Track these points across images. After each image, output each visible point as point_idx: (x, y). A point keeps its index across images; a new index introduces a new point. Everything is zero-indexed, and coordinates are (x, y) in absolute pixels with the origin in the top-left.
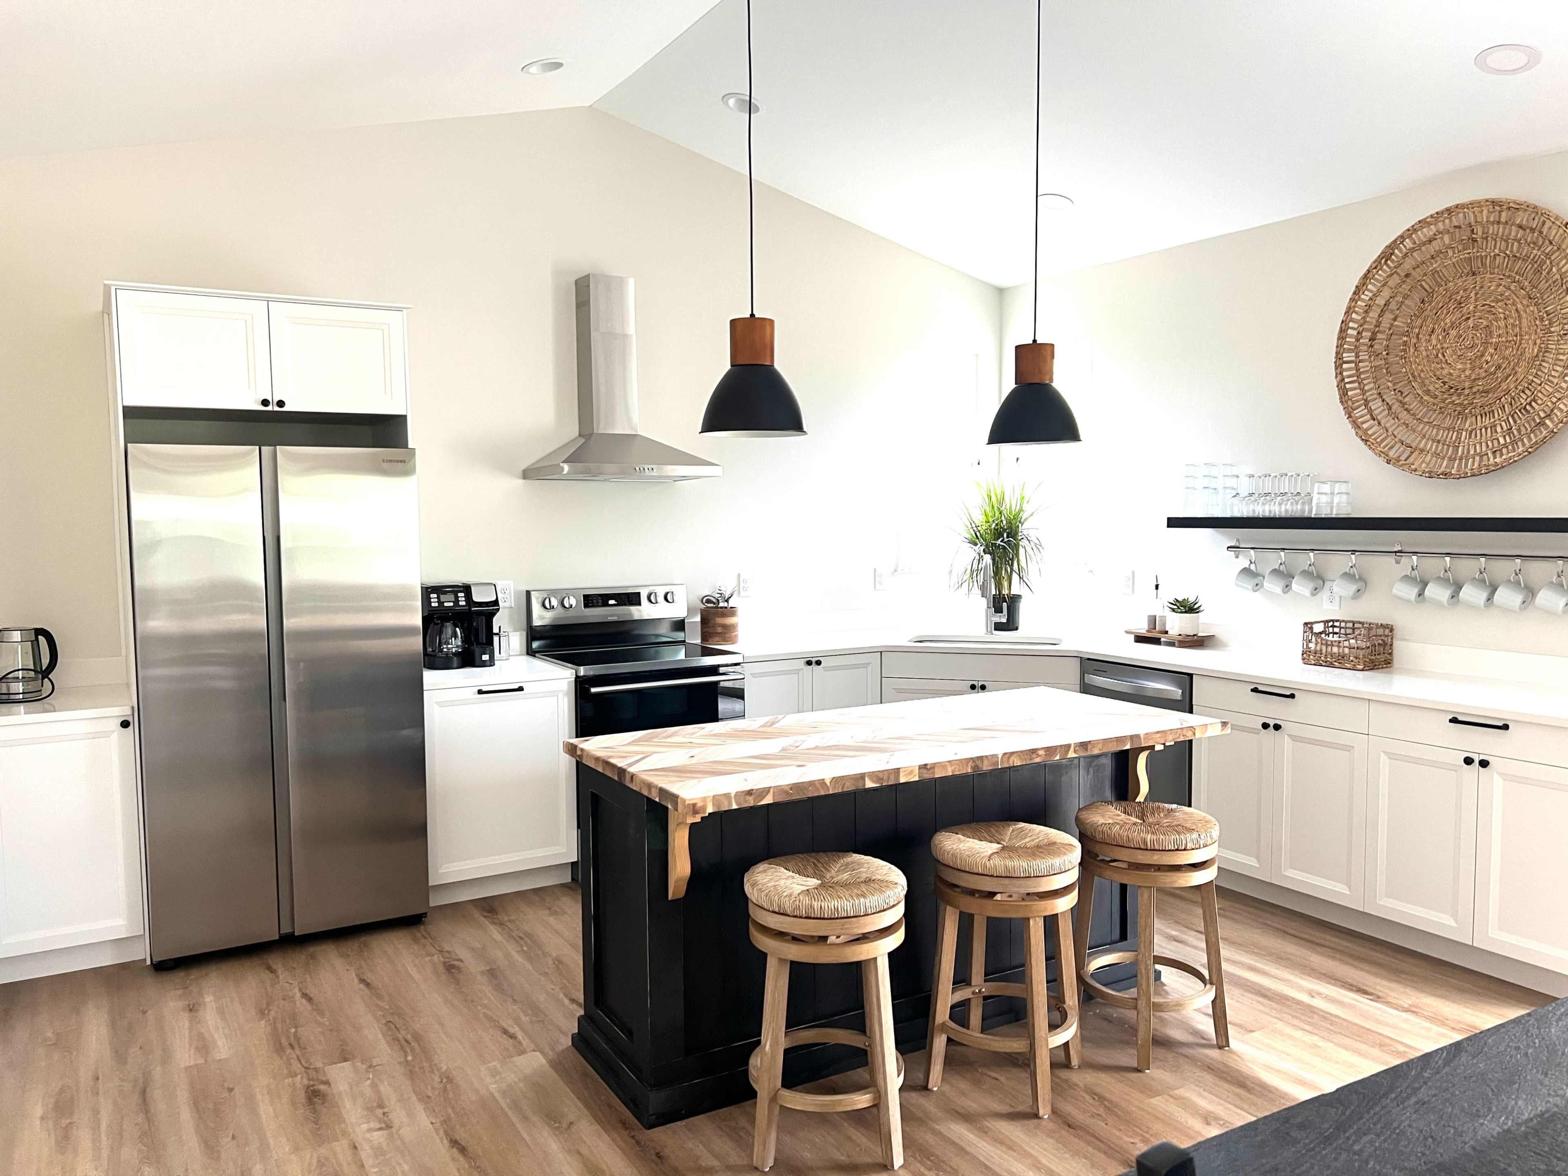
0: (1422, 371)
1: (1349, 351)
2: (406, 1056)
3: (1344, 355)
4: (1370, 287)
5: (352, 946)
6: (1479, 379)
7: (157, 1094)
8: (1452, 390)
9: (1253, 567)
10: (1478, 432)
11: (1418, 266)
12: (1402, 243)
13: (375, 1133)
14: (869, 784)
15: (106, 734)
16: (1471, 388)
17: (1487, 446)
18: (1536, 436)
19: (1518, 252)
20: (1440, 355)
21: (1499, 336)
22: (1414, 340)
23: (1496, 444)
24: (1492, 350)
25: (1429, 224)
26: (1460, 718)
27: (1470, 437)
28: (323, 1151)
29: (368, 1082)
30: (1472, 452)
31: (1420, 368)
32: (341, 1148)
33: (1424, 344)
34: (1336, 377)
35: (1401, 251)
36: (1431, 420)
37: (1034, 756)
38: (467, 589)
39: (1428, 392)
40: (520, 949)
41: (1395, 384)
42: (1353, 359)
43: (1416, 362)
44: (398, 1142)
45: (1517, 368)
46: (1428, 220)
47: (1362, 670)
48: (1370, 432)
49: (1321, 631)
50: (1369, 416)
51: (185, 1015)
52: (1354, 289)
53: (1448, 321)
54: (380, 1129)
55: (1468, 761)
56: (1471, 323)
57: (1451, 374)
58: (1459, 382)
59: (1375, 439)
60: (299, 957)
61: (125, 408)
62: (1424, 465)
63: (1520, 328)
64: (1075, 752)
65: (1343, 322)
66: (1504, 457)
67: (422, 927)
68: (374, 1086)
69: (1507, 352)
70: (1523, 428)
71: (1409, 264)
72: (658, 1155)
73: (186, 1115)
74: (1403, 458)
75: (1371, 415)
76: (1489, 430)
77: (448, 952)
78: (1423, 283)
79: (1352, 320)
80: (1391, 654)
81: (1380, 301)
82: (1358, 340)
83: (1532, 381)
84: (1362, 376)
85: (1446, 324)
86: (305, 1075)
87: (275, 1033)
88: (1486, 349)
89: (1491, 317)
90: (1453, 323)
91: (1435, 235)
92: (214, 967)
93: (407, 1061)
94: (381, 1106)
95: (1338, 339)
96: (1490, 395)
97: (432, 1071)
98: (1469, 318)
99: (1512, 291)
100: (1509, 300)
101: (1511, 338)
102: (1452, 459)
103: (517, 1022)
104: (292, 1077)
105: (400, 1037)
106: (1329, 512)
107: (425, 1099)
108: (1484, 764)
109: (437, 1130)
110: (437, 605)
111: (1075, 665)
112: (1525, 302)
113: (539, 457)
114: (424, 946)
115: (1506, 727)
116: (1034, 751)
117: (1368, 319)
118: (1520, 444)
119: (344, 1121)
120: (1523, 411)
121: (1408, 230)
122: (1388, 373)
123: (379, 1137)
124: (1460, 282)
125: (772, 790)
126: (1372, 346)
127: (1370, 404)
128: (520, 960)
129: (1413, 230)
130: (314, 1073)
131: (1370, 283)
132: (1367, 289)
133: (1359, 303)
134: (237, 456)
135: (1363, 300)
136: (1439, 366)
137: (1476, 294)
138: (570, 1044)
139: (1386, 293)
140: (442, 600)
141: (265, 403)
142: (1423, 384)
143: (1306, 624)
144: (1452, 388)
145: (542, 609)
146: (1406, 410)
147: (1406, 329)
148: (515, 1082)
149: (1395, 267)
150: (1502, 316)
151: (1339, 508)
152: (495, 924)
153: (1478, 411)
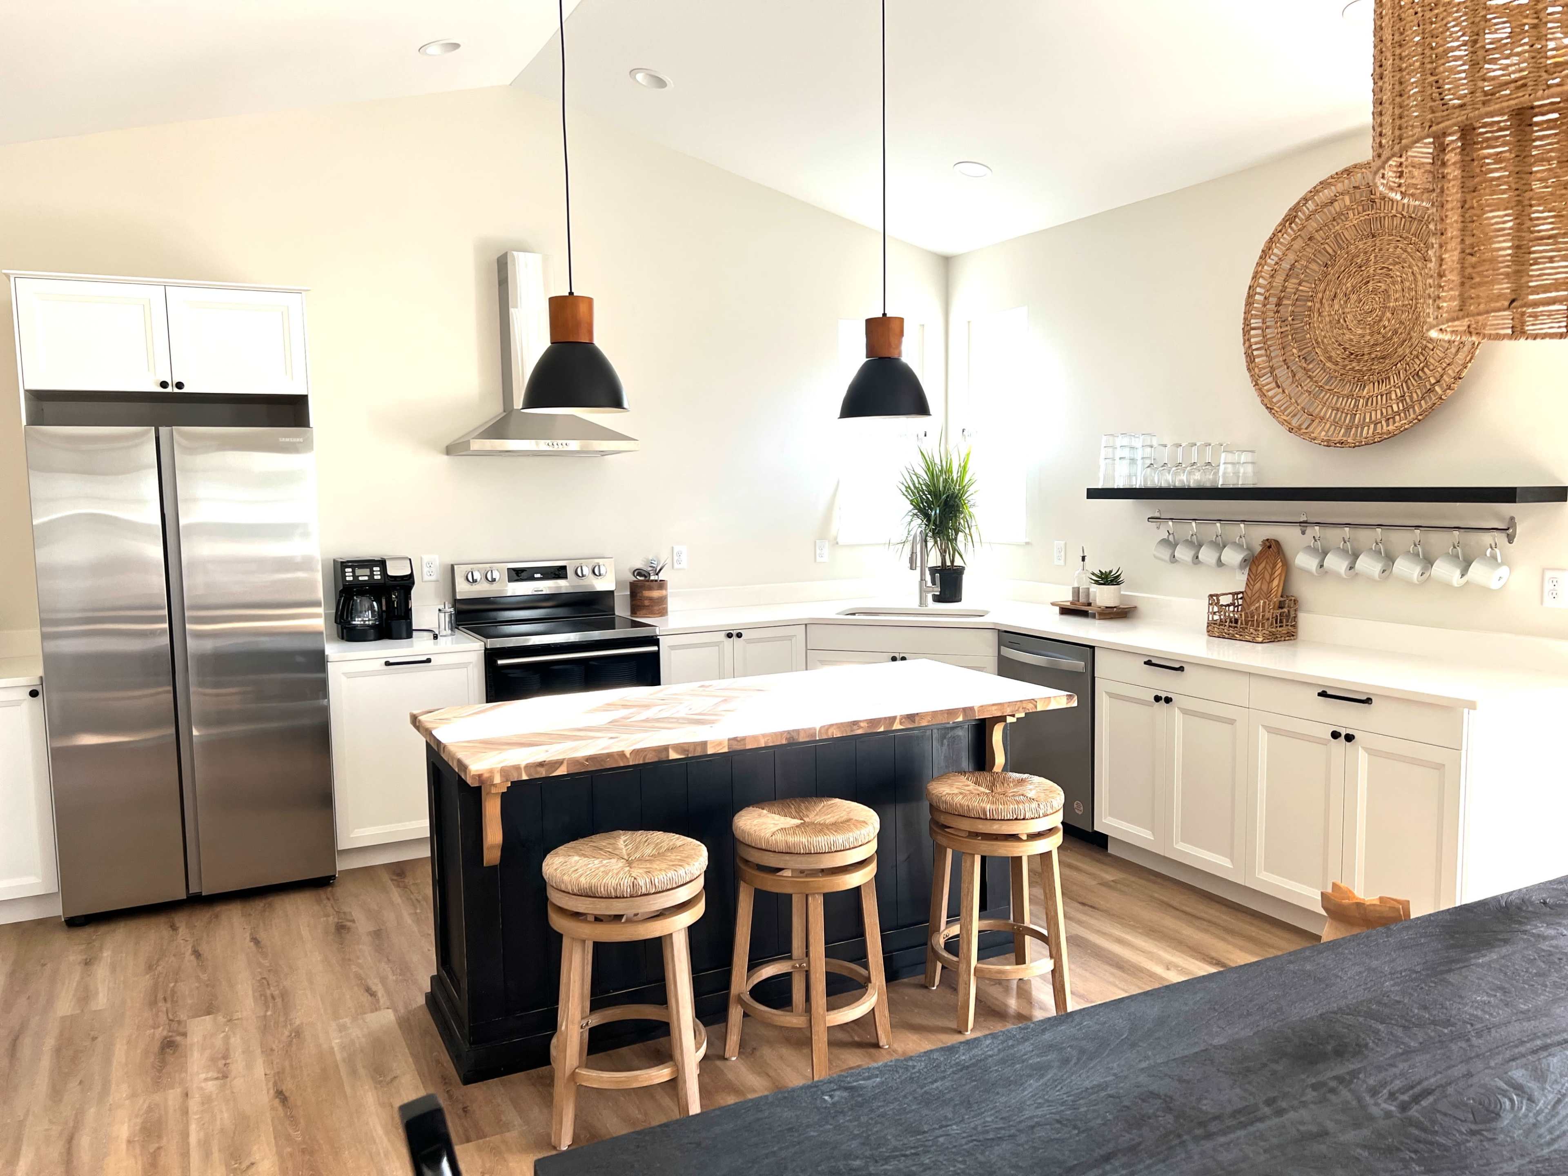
0: (1325, 337)
1: (1256, 316)
2: (267, 1011)
3: (1252, 321)
4: (1275, 251)
5: (259, 905)
6: (1377, 345)
7: (27, 1041)
8: (1352, 357)
9: (1171, 538)
10: (1375, 399)
11: (1321, 229)
12: (1304, 205)
13: (210, 1083)
14: (673, 755)
15: (17, 703)
16: (1369, 354)
17: (1382, 413)
18: (1426, 403)
19: (1413, 212)
20: (1341, 321)
21: (1396, 300)
22: (1318, 305)
23: (1390, 412)
24: (1389, 315)
25: (1330, 184)
26: (1329, 692)
27: (1367, 405)
28: (157, 1098)
29: (222, 1035)
30: (1368, 420)
31: (1323, 334)
32: (173, 1096)
33: (1327, 309)
34: (1244, 343)
35: (1304, 214)
36: (1332, 387)
37: (855, 727)
38: (382, 563)
39: (1330, 358)
40: (412, 911)
41: (1300, 350)
42: (1260, 325)
43: (1319, 327)
44: (228, 1092)
45: (1412, 333)
46: (1329, 181)
47: (1261, 643)
48: (1275, 400)
49: (1229, 603)
50: (1274, 385)
51: (78, 969)
52: (1260, 253)
53: (1349, 285)
54: (217, 1079)
55: (1335, 735)
56: (1370, 286)
57: (1351, 340)
58: (1359, 348)
59: (1279, 407)
60: (201, 917)
61: (26, 391)
62: (1323, 433)
63: (1416, 291)
64: (901, 723)
65: (1250, 287)
66: (1396, 425)
67: (330, 889)
68: (227, 1038)
69: (1403, 316)
70: (1415, 395)
71: (1313, 225)
72: (465, 1110)
73: (46, 1062)
74: (1304, 426)
75: (1276, 382)
76: (1384, 397)
77: (345, 913)
78: (1326, 246)
79: (1259, 286)
80: (1294, 626)
81: (1286, 265)
82: (1264, 305)
83: (1426, 346)
84: (1269, 343)
85: (1347, 289)
86: (167, 1027)
87: (155, 988)
88: (1384, 314)
89: (1389, 280)
90: (1354, 287)
91: (1335, 196)
92: (122, 924)
93: (265, 1016)
94: (225, 1057)
95: (1246, 305)
96: (1387, 361)
97: (285, 1026)
98: (1368, 282)
99: (1408, 253)
100: (1405, 262)
101: (1407, 302)
102: (1349, 429)
103: (383, 980)
104: (154, 1028)
105: (268, 992)
106: (1235, 482)
107: (268, 1052)
108: (1349, 738)
109: (267, 1081)
110: (351, 578)
111: (992, 638)
112: (1420, 264)
113: (461, 434)
114: (325, 906)
115: (1368, 701)
116: (855, 723)
117: (1274, 284)
118: (1411, 410)
119: (186, 1072)
120: (1416, 377)
121: (1311, 192)
122: (1293, 339)
123: (211, 1087)
124: (1361, 245)
125: (565, 762)
126: (1278, 312)
127: (1277, 372)
128: (409, 921)
129: (1315, 191)
130: (176, 1025)
131: (1276, 247)
132: (1273, 254)
133: (1266, 267)
134: (136, 435)
135: (1269, 265)
136: (1341, 332)
137: (1376, 257)
138: (424, 1002)
139: (1291, 257)
140: (357, 574)
141: (164, 384)
142: (1325, 351)
143: (1211, 596)
144: (1352, 354)
145: (466, 582)
146: (1309, 377)
147: (1310, 294)
148: (358, 1038)
149: (1299, 230)
150: (1399, 279)
151: (1246, 478)
152: (398, 886)
153: (1376, 378)
